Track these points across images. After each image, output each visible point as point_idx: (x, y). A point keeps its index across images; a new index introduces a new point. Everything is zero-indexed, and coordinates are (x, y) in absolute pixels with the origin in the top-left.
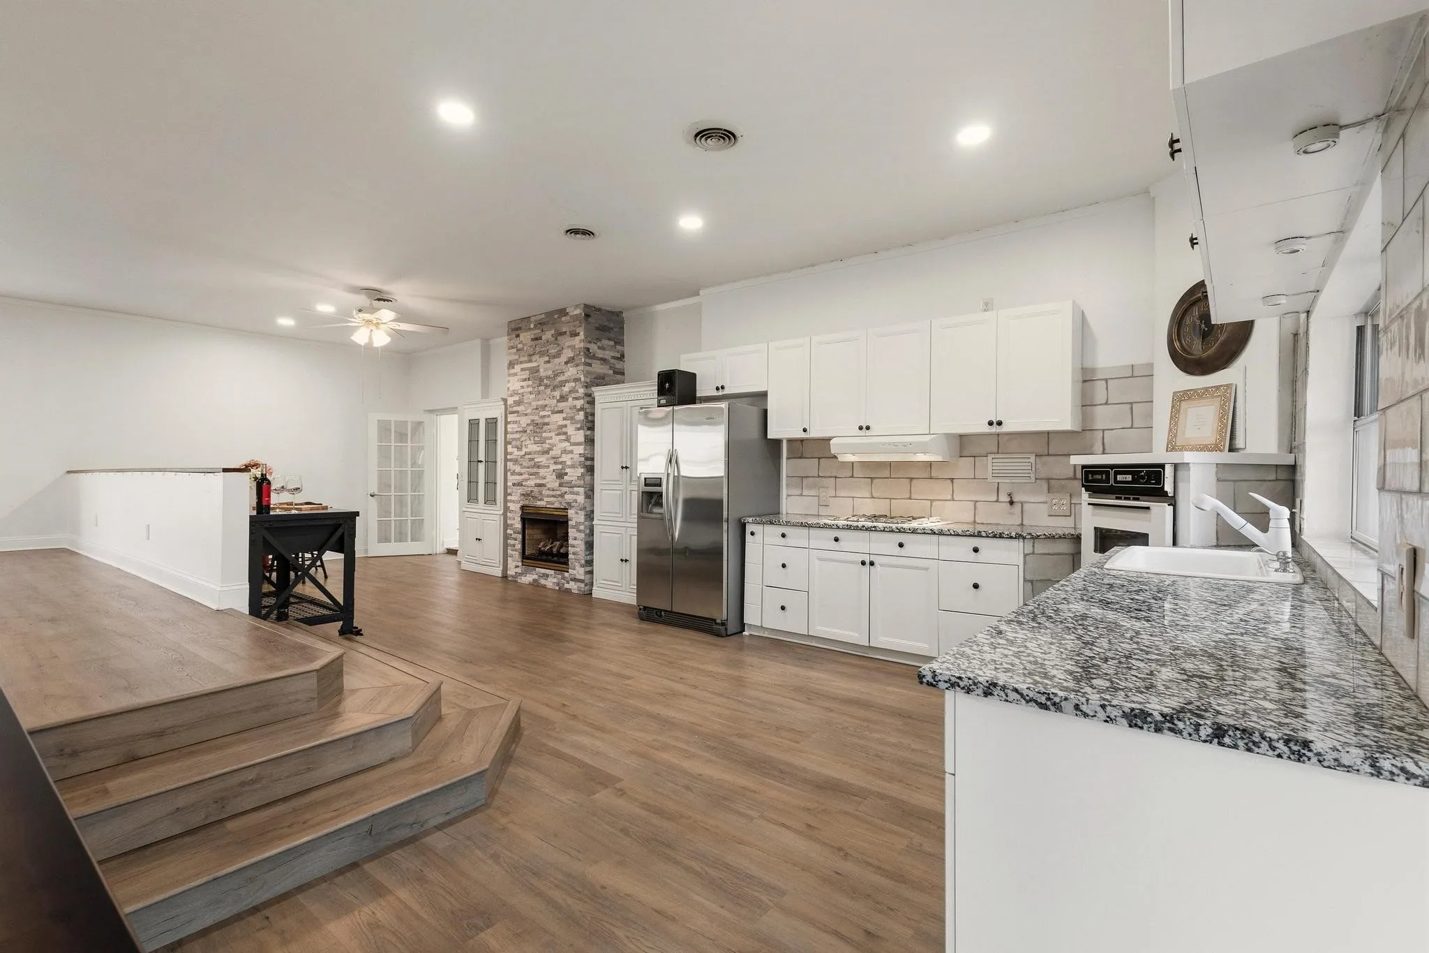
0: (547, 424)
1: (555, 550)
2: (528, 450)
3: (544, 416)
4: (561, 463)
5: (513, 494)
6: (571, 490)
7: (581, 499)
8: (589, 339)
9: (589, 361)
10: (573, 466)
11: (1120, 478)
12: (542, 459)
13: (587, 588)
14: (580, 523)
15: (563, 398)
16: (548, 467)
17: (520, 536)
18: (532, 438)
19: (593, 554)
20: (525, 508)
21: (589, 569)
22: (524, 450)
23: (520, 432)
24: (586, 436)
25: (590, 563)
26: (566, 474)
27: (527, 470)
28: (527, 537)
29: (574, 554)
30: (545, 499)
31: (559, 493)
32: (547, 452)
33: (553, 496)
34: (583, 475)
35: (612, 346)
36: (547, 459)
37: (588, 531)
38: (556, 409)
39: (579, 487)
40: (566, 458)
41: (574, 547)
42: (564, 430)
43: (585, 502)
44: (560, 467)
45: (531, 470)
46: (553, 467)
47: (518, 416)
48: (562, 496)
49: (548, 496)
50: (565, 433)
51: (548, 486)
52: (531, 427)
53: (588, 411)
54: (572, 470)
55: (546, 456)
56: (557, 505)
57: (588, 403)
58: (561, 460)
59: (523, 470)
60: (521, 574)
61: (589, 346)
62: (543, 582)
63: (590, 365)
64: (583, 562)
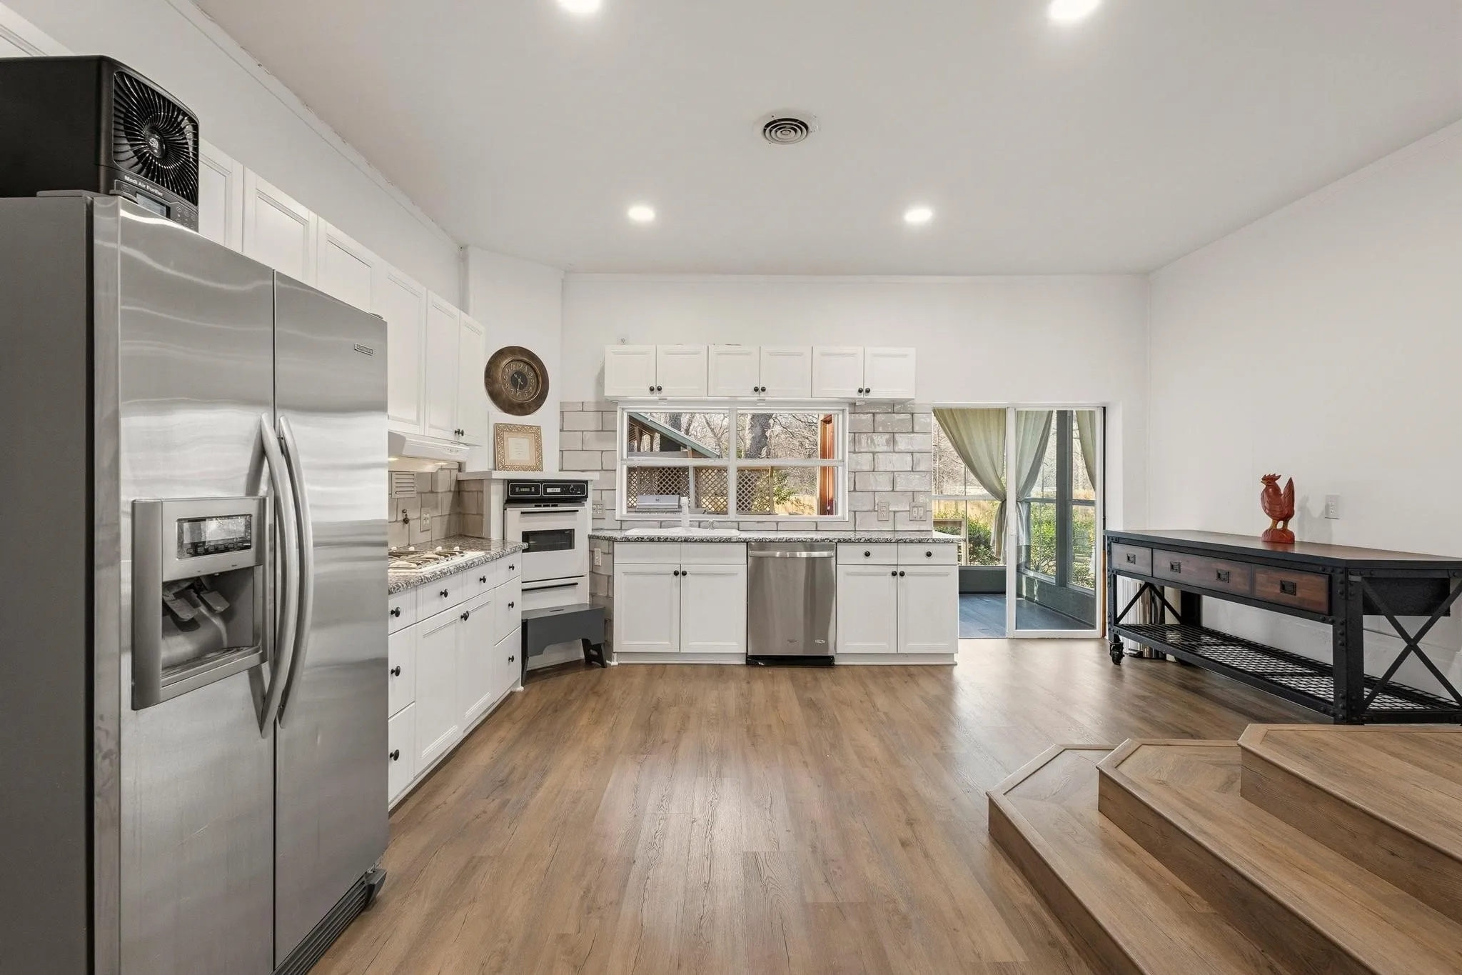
11: (549, 490)
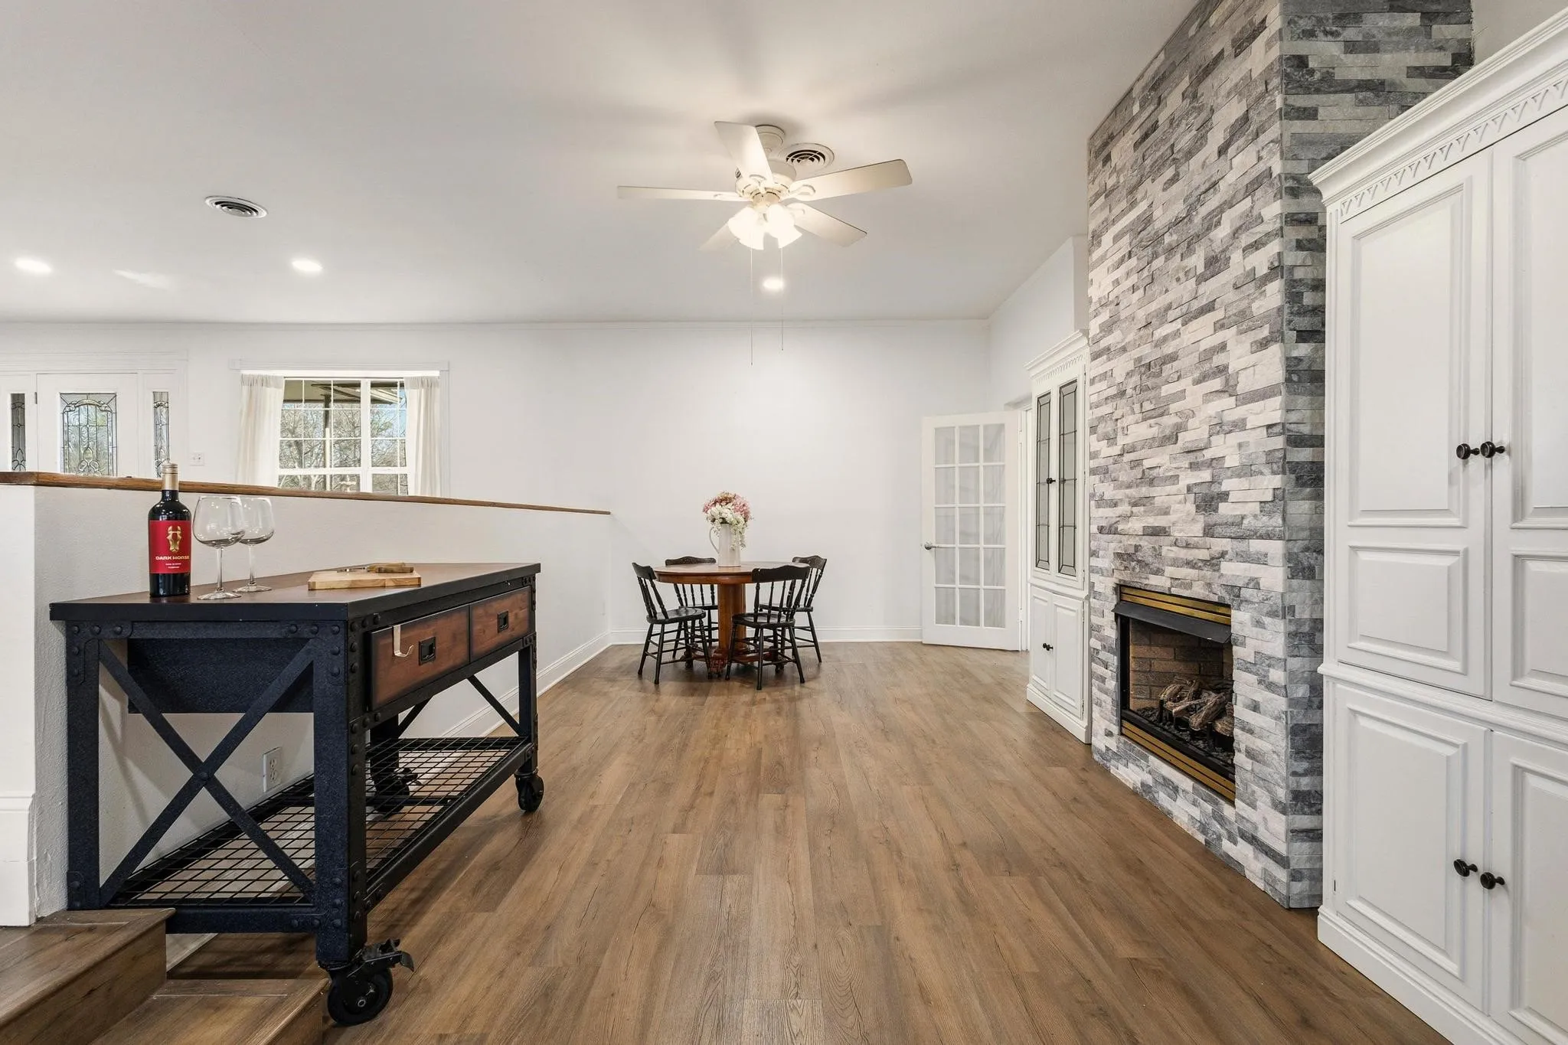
0: (1173, 358)
1: (1195, 721)
2: (1128, 440)
3: (1165, 339)
4: (1211, 463)
5: (1101, 553)
6: (1241, 546)
7: (1274, 577)
8: (1305, 24)
9: (1301, 101)
10: (1246, 471)
12: (1161, 459)
13: (1298, 887)
14: (1270, 661)
15: (1215, 264)
16: (1175, 479)
17: (1114, 660)
18: (1137, 407)
19: (1320, 773)
20: (1126, 591)
21: (1305, 821)
22: (1122, 441)
23: (1113, 397)
24: (1292, 366)
25: (1309, 801)
26: (1224, 496)
27: (1128, 491)
28: (1132, 665)
29: (1250, 754)
30: (1169, 571)
31: (1203, 554)
32: (1172, 438)
33: (1190, 564)
34: (1279, 496)
35: (1411, 31)
36: (1173, 458)
37: (1302, 691)
38: (1196, 305)
39: (1268, 536)
40: (1226, 448)
41: (1251, 732)
42: (1218, 360)
43: (1290, 589)
44: (1205, 475)
45: (1133, 492)
46: (1188, 478)
47: (1109, 360)
48: (1213, 563)
49: (1176, 563)
50: (1222, 370)
51: (1176, 534)
52: (1135, 379)
53: (1299, 274)
54: (1244, 483)
55: (1171, 449)
56: (1198, 591)
57: (1300, 245)
58: (1208, 454)
59: (1119, 494)
60: (1117, 756)
61: (1302, 47)
62: (1163, 799)
63: (1310, 114)
64: (1282, 794)
